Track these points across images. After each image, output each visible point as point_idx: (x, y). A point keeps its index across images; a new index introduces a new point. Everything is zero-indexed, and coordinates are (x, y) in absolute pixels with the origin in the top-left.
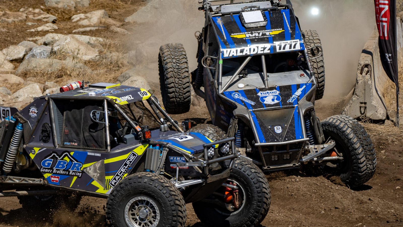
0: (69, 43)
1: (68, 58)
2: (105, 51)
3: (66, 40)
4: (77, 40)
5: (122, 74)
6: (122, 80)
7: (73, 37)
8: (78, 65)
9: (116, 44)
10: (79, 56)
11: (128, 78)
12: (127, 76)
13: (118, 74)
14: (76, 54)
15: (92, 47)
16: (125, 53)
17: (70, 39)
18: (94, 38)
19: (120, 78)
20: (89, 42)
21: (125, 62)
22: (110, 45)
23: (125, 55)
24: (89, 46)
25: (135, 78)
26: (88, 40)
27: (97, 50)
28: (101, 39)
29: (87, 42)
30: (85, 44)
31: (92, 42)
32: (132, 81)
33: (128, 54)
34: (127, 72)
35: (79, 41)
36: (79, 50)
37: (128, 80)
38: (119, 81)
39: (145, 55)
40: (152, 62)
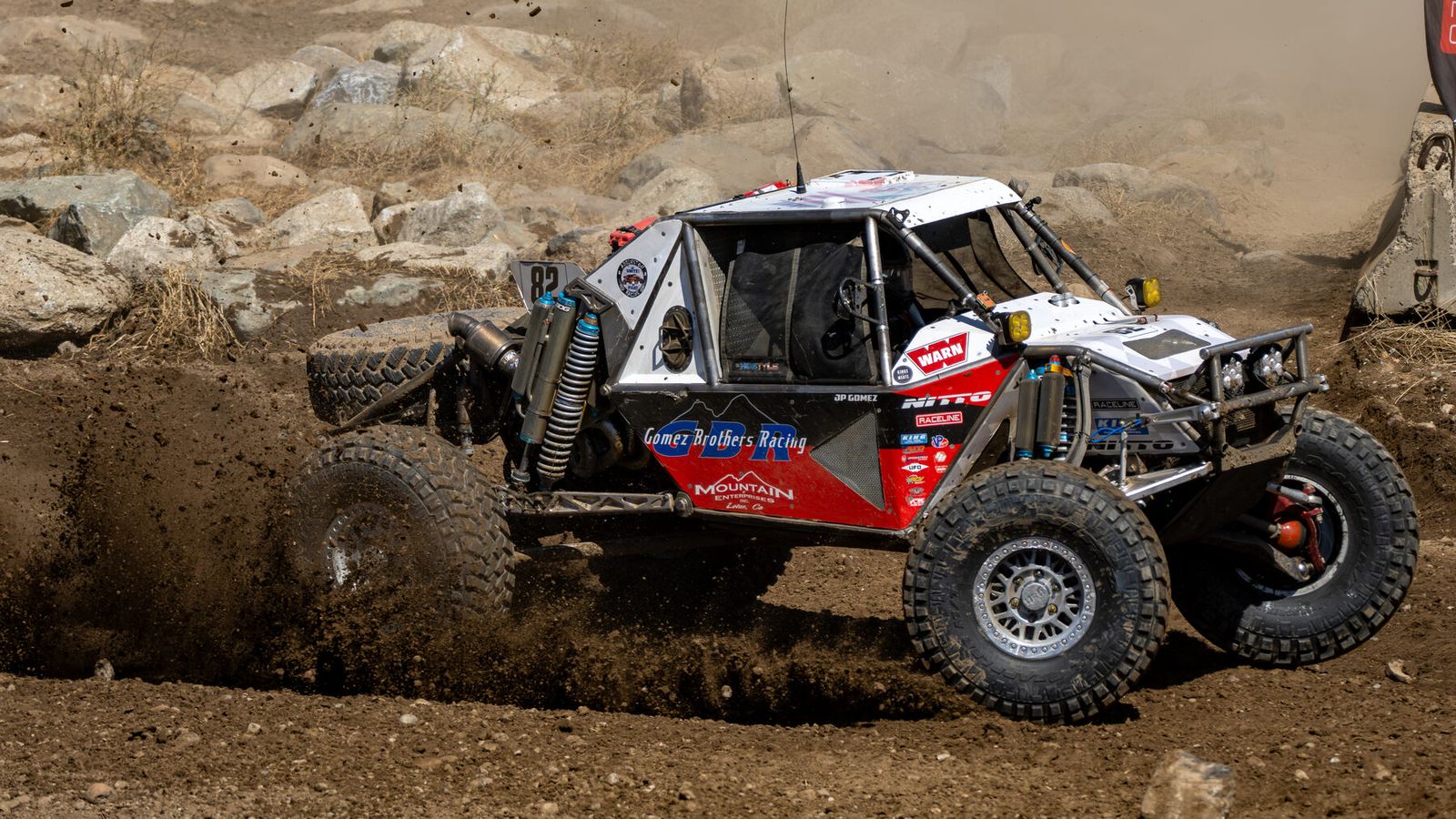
0: (460, 55)
1: (456, 105)
2: (581, 82)
3: (449, 42)
4: (487, 44)
5: (637, 159)
6: (634, 178)
7: (474, 35)
8: (490, 130)
9: (618, 59)
10: (492, 97)
11: (656, 174)
12: (653, 164)
13: (622, 157)
14: (482, 91)
15: (536, 68)
16: (647, 90)
17: (465, 40)
18: (544, 40)
19: (627, 174)
20: (526, 52)
21: (647, 120)
22: (596, 64)
23: (646, 96)
24: (530, 66)
25: (680, 175)
26: (526, 46)
27: (554, 78)
28: (567, 44)
29: (520, 51)
30: (513, 59)
31: (538, 52)
32: (669, 184)
33: (656, 94)
34: (651, 151)
35: (495, 47)
36: (494, 79)
37: (657, 178)
38: (626, 181)
39: (715, 96)
40: (734, 122)
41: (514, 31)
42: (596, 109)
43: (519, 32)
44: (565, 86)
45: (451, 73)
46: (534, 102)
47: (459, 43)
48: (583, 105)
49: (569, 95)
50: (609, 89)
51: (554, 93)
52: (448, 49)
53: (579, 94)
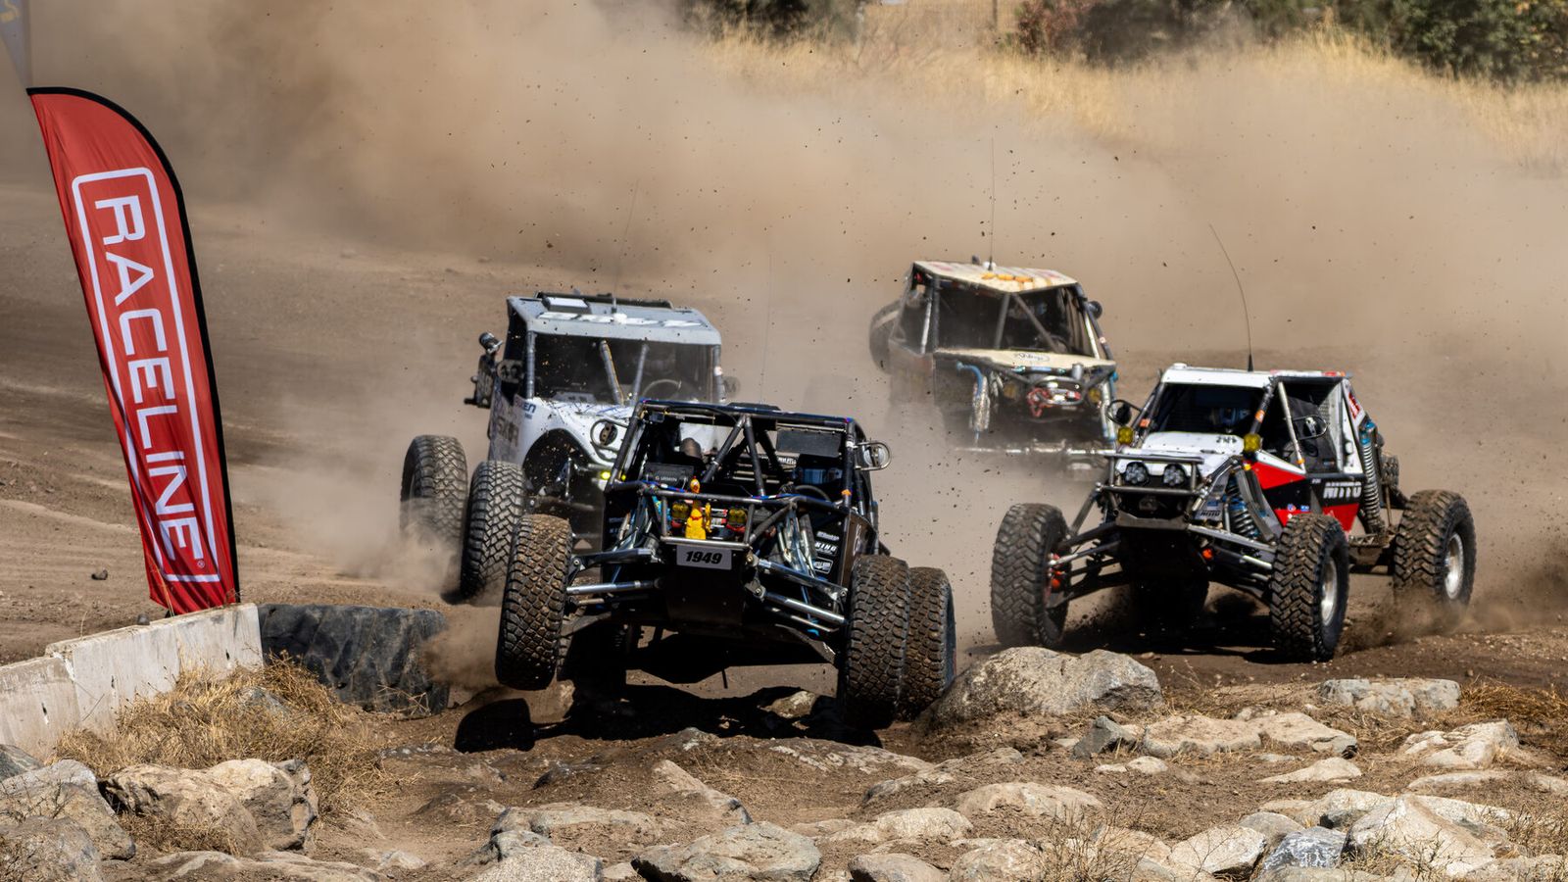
41: (1451, 800)
42: (1532, 875)
43: (1455, 801)
44: (1501, 852)
45: (1395, 839)
46: (1471, 868)
47: (1402, 810)
48: (1519, 871)
49: (1506, 861)
50: (1544, 856)
51: (1491, 860)
52: (1392, 816)
53: (1515, 860)
